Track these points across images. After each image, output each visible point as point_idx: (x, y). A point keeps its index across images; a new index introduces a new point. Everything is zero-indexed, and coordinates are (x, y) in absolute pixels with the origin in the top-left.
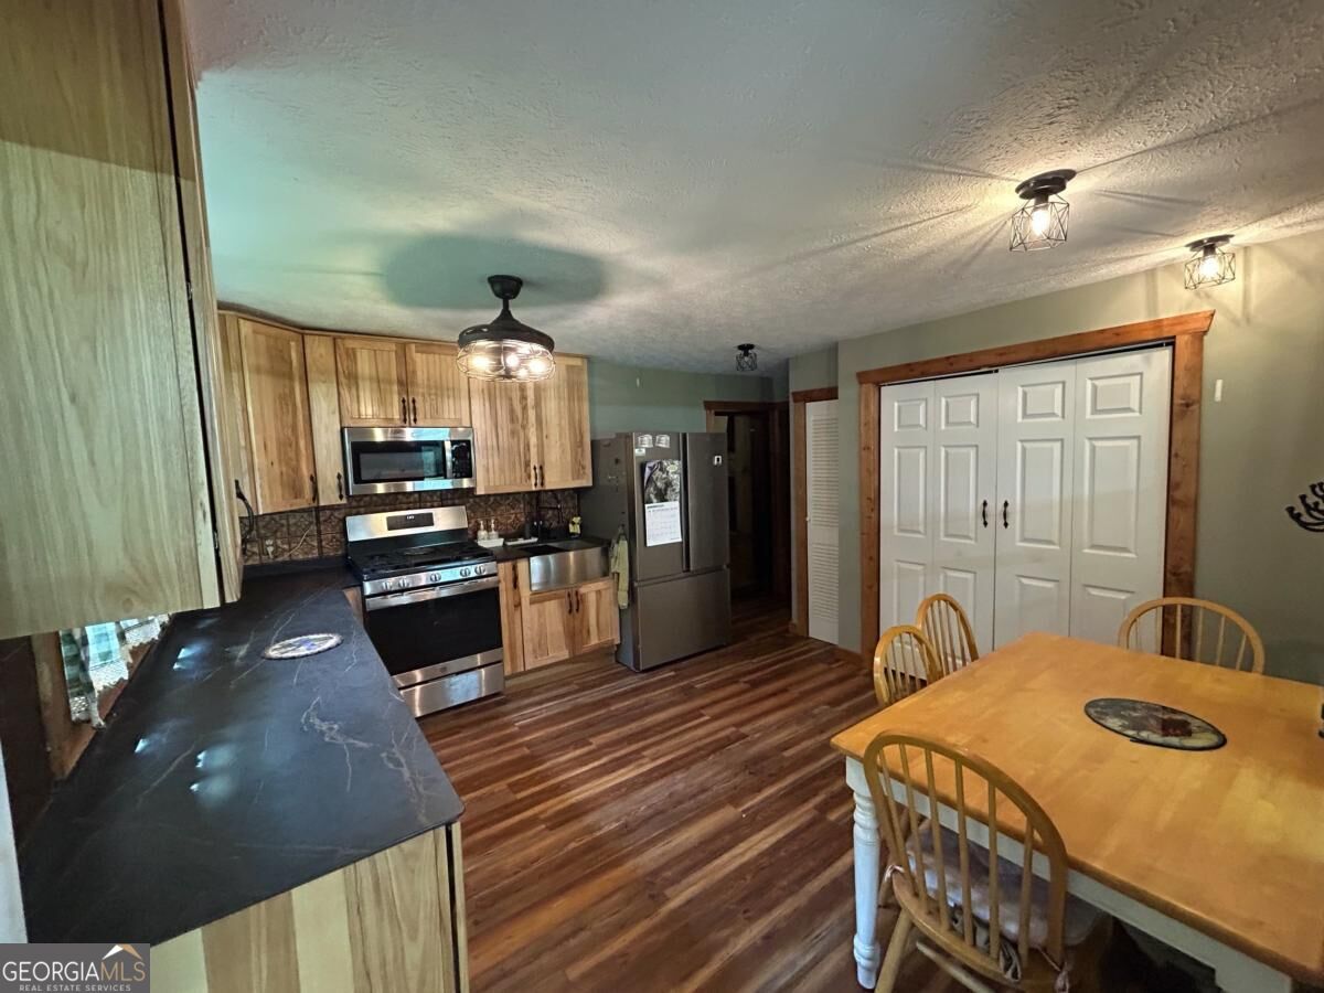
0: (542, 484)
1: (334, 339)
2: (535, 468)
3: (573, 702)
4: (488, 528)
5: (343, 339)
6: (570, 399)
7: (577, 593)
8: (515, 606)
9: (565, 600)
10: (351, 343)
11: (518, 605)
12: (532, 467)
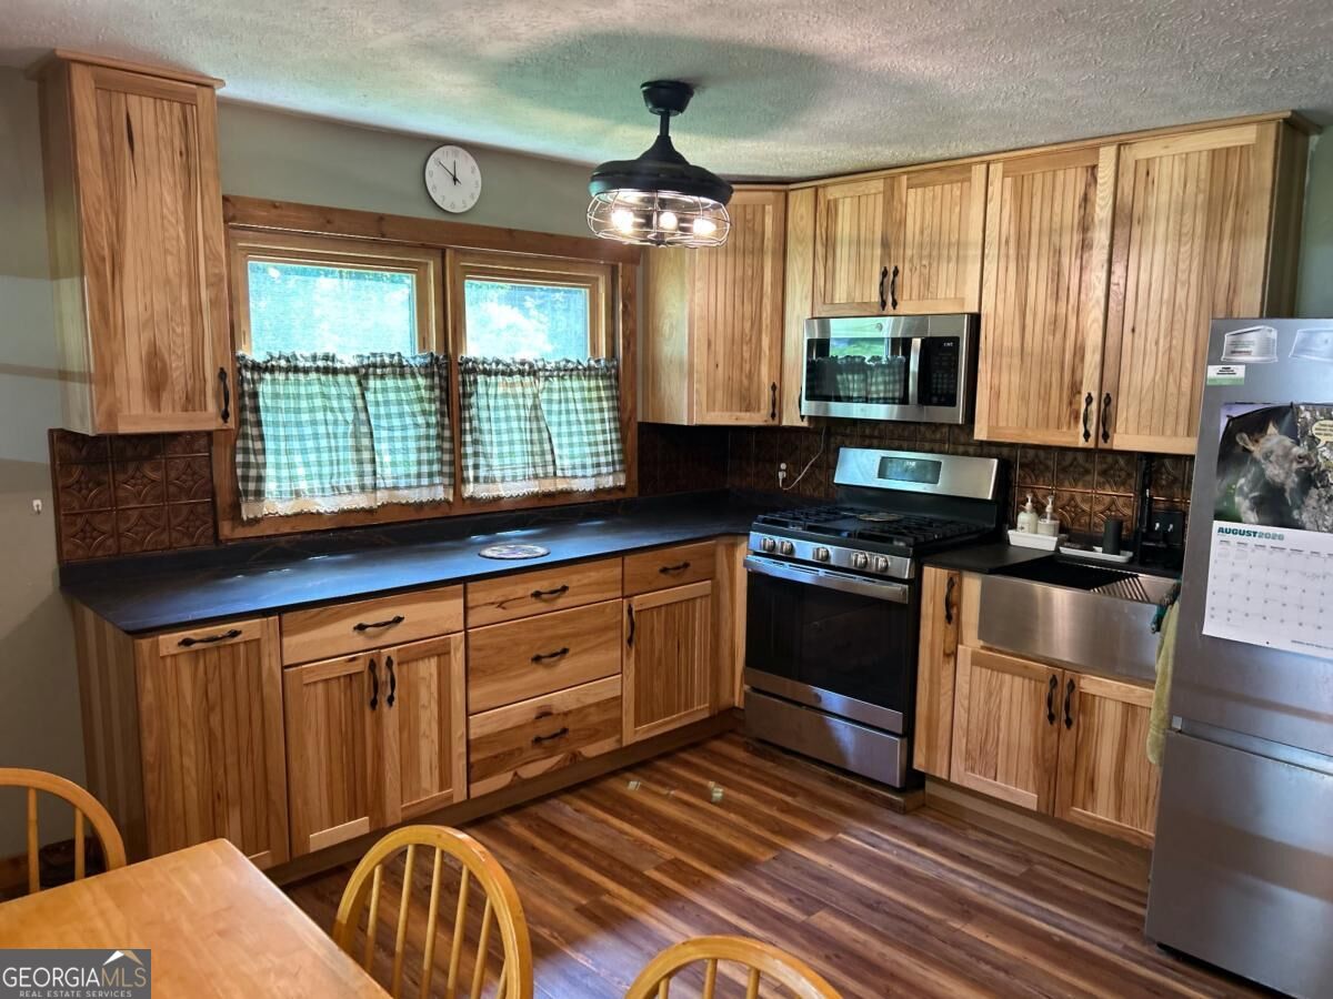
0: (1106, 436)
1: (817, 188)
2: (1089, 400)
3: (944, 873)
4: (1039, 510)
5: (825, 186)
6: (1212, 233)
7: (1072, 685)
8: (947, 655)
9: (1045, 688)
10: (834, 192)
11: (952, 655)
12: (1084, 396)
